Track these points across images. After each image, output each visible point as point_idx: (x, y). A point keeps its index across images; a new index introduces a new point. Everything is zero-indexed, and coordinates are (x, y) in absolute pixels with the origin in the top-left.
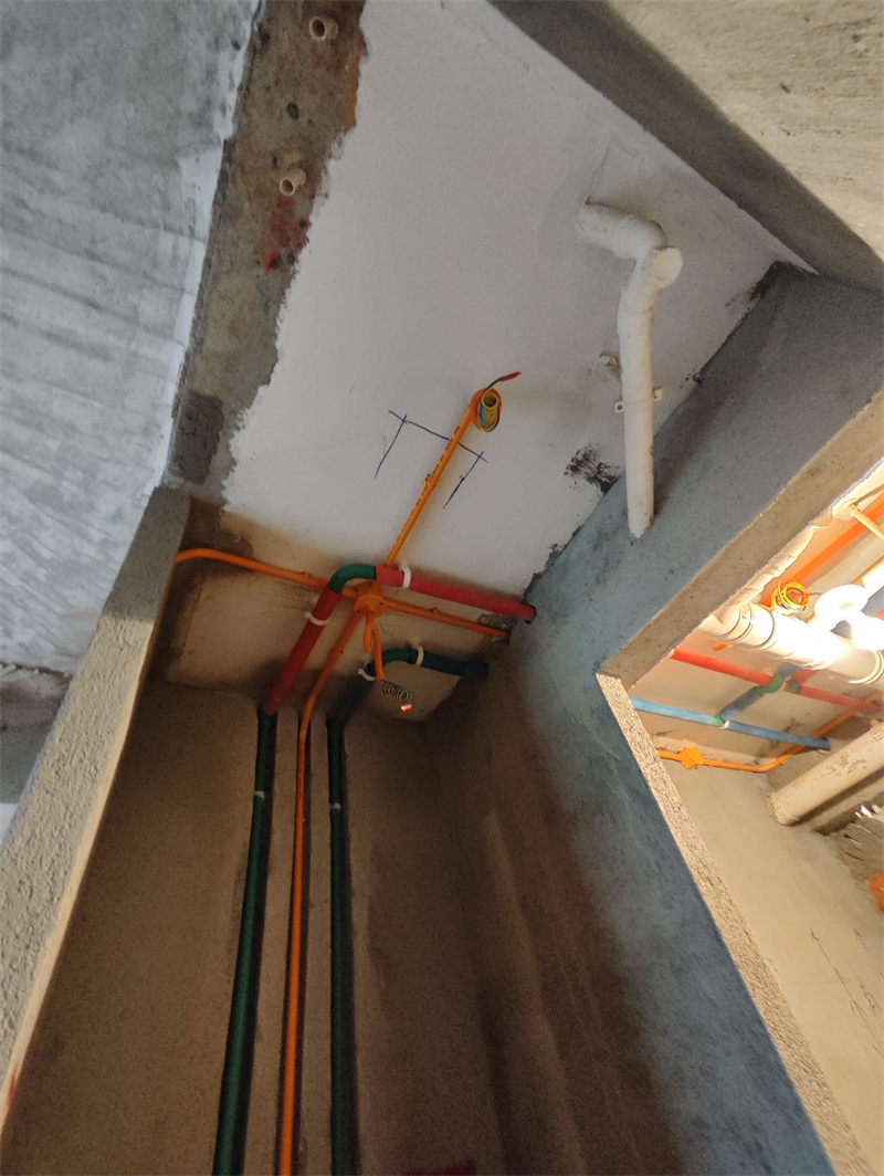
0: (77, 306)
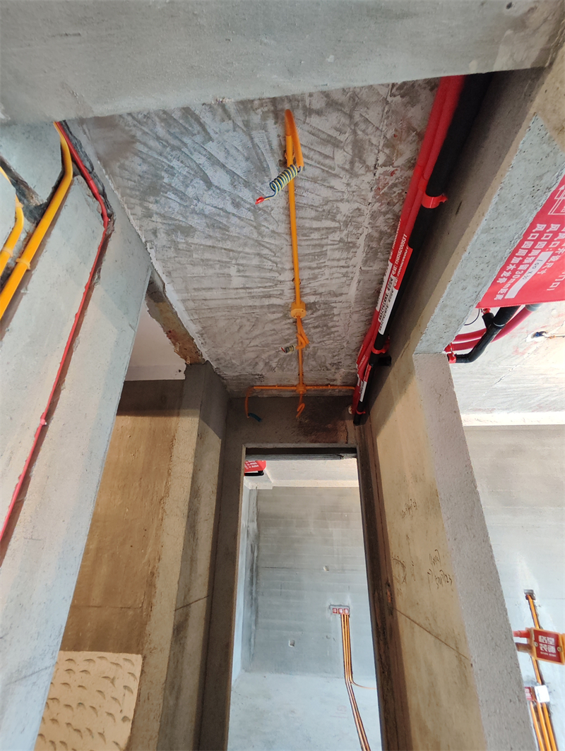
0: (208, 298)
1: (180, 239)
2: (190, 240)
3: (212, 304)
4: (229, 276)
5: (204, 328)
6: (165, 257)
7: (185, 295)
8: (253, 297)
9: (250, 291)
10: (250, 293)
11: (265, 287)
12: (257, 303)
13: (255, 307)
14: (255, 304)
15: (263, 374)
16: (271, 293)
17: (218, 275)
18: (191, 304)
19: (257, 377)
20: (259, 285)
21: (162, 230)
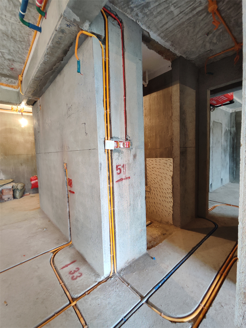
0: (168, 28)
1: (146, 11)
2: (150, 8)
3: (171, 29)
4: (172, 12)
5: (172, 42)
6: (144, 21)
7: (159, 32)
8: (187, 14)
9: (184, 12)
10: (185, 13)
11: (191, 6)
12: (191, 15)
13: (190, 18)
14: (190, 17)
15: (212, 49)
16: (195, 6)
17: (167, 15)
18: (162, 35)
19: (209, 52)
20: (187, 7)
21: (139, 12)
